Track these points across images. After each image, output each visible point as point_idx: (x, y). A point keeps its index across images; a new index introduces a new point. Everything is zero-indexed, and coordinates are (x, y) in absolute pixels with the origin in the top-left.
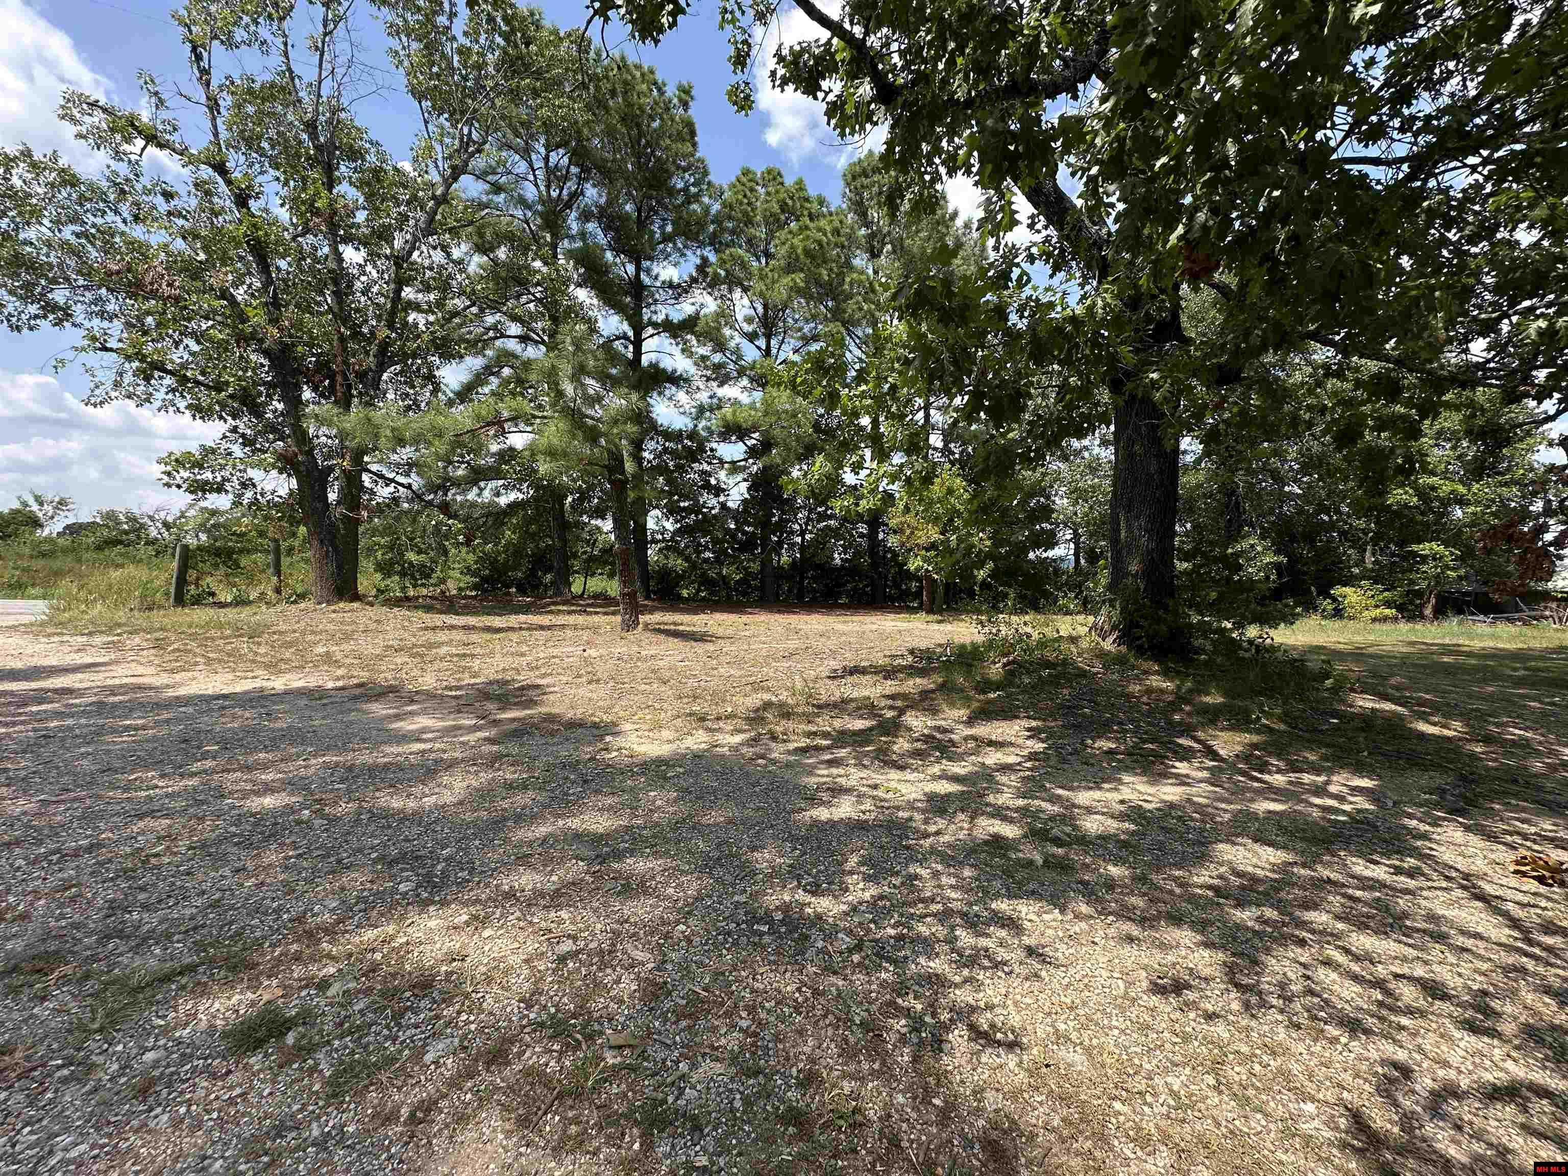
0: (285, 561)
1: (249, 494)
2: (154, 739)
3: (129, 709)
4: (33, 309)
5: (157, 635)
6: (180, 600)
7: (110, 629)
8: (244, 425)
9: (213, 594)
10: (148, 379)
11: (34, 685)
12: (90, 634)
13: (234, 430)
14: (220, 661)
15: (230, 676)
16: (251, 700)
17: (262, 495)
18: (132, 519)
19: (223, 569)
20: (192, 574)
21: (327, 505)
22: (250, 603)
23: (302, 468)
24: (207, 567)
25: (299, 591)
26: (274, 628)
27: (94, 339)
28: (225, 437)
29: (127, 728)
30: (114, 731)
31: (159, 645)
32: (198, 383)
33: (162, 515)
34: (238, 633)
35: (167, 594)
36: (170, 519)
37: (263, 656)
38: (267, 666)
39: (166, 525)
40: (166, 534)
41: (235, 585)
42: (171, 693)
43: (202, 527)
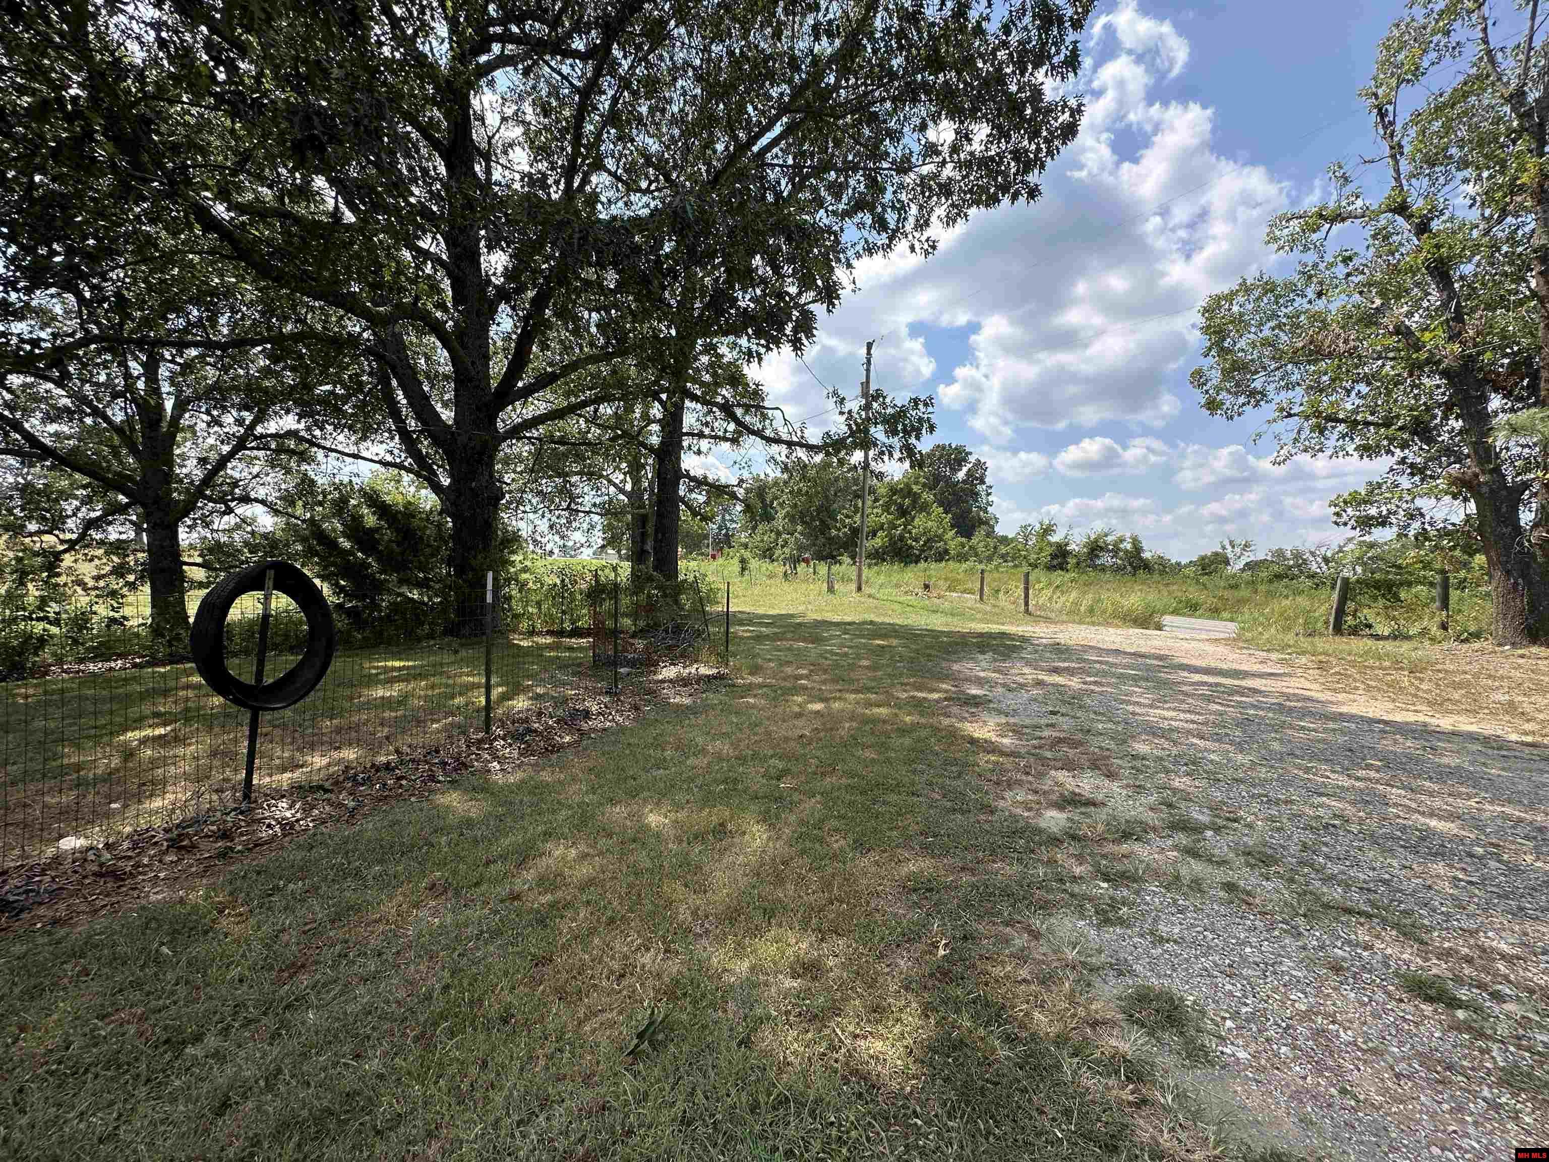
0: (1454, 594)
1: (1416, 525)
2: (1324, 741)
3: (1305, 713)
4: (1242, 399)
5: (1321, 658)
6: (1338, 629)
7: (1282, 649)
8: (1414, 456)
9: (1370, 626)
10: (1321, 433)
11: (1236, 682)
12: (1268, 651)
13: (1403, 461)
14: (1379, 690)
15: (1391, 706)
16: (1413, 731)
17: (1431, 524)
18: (1297, 555)
19: (1381, 602)
20: (1351, 606)
21: (1517, 529)
22: (1408, 638)
23: (1485, 489)
24: (1365, 599)
25: (1472, 629)
26: (1439, 667)
27: (1282, 410)
28: (1392, 470)
29: (1303, 728)
30: (1291, 727)
31: (1322, 666)
32: (1367, 424)
33: (1323, 550)
34: (1397, 664)
35: (1327, 622)
36: (1329, 554)
37: (1425, 692)
38: (1430, 704)
39: (1326, 560)
40: (1325, 568)
41: (1394, 618)
42: (1334, 709)
43: (1359, 560)
